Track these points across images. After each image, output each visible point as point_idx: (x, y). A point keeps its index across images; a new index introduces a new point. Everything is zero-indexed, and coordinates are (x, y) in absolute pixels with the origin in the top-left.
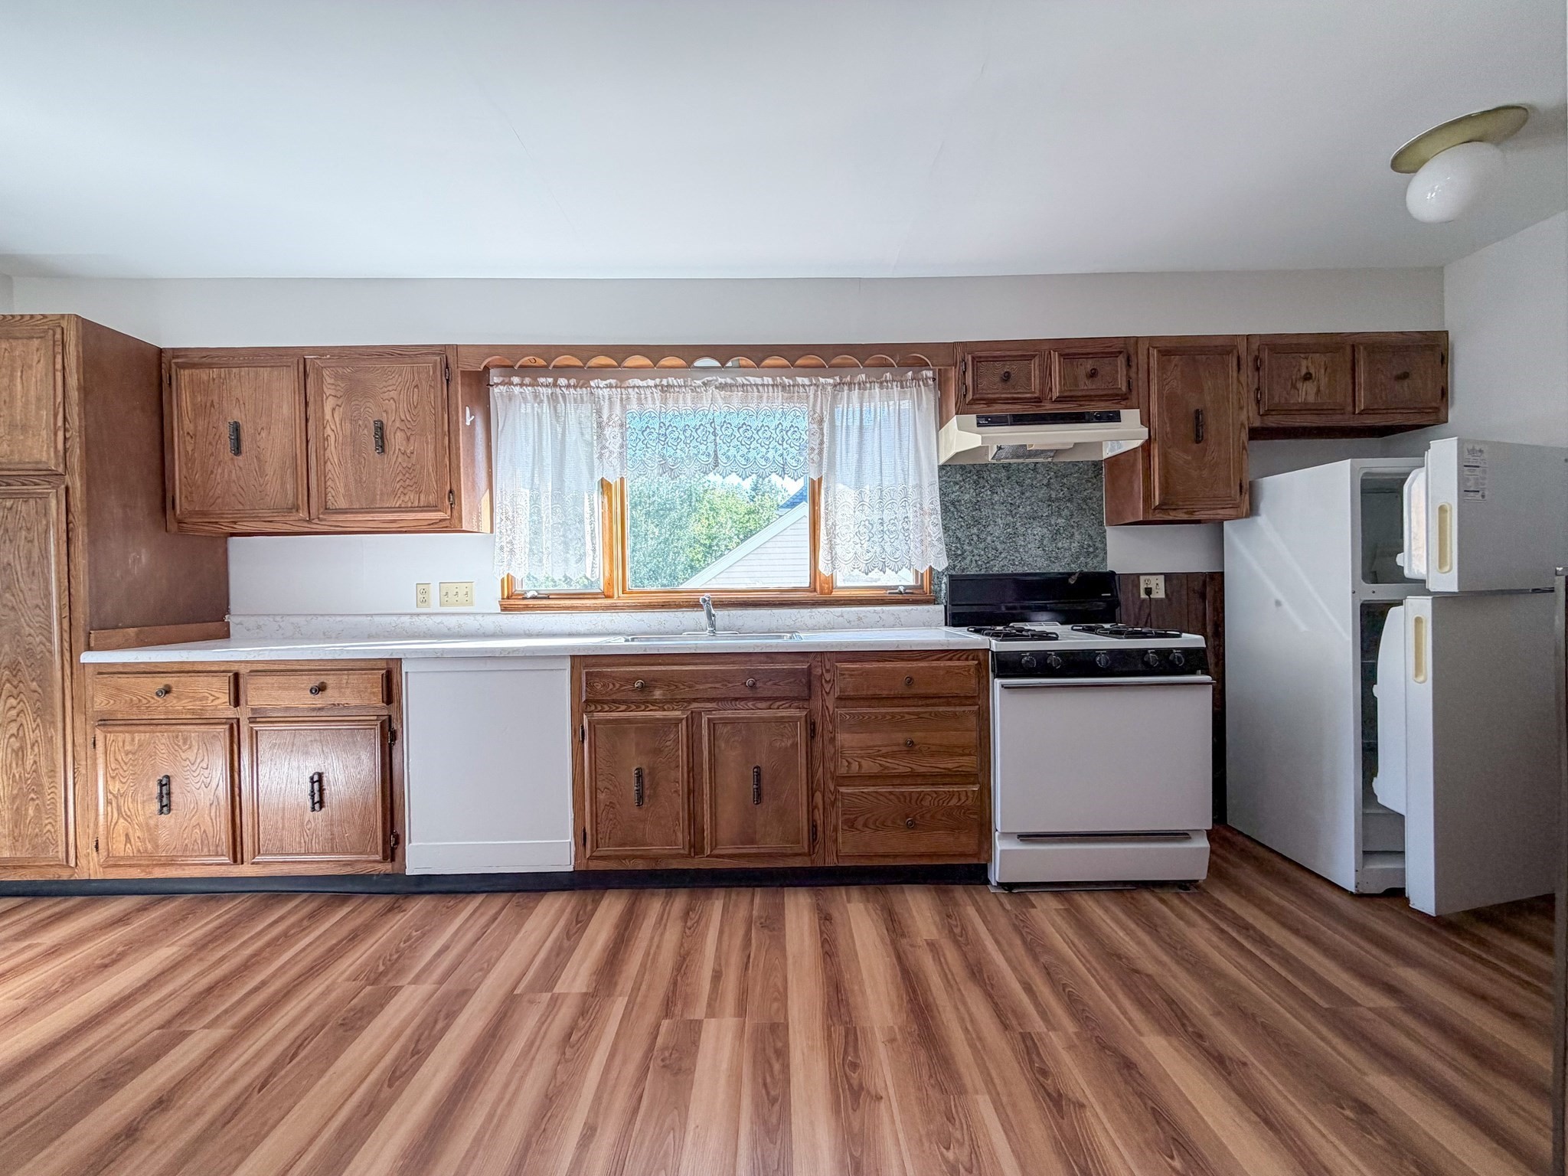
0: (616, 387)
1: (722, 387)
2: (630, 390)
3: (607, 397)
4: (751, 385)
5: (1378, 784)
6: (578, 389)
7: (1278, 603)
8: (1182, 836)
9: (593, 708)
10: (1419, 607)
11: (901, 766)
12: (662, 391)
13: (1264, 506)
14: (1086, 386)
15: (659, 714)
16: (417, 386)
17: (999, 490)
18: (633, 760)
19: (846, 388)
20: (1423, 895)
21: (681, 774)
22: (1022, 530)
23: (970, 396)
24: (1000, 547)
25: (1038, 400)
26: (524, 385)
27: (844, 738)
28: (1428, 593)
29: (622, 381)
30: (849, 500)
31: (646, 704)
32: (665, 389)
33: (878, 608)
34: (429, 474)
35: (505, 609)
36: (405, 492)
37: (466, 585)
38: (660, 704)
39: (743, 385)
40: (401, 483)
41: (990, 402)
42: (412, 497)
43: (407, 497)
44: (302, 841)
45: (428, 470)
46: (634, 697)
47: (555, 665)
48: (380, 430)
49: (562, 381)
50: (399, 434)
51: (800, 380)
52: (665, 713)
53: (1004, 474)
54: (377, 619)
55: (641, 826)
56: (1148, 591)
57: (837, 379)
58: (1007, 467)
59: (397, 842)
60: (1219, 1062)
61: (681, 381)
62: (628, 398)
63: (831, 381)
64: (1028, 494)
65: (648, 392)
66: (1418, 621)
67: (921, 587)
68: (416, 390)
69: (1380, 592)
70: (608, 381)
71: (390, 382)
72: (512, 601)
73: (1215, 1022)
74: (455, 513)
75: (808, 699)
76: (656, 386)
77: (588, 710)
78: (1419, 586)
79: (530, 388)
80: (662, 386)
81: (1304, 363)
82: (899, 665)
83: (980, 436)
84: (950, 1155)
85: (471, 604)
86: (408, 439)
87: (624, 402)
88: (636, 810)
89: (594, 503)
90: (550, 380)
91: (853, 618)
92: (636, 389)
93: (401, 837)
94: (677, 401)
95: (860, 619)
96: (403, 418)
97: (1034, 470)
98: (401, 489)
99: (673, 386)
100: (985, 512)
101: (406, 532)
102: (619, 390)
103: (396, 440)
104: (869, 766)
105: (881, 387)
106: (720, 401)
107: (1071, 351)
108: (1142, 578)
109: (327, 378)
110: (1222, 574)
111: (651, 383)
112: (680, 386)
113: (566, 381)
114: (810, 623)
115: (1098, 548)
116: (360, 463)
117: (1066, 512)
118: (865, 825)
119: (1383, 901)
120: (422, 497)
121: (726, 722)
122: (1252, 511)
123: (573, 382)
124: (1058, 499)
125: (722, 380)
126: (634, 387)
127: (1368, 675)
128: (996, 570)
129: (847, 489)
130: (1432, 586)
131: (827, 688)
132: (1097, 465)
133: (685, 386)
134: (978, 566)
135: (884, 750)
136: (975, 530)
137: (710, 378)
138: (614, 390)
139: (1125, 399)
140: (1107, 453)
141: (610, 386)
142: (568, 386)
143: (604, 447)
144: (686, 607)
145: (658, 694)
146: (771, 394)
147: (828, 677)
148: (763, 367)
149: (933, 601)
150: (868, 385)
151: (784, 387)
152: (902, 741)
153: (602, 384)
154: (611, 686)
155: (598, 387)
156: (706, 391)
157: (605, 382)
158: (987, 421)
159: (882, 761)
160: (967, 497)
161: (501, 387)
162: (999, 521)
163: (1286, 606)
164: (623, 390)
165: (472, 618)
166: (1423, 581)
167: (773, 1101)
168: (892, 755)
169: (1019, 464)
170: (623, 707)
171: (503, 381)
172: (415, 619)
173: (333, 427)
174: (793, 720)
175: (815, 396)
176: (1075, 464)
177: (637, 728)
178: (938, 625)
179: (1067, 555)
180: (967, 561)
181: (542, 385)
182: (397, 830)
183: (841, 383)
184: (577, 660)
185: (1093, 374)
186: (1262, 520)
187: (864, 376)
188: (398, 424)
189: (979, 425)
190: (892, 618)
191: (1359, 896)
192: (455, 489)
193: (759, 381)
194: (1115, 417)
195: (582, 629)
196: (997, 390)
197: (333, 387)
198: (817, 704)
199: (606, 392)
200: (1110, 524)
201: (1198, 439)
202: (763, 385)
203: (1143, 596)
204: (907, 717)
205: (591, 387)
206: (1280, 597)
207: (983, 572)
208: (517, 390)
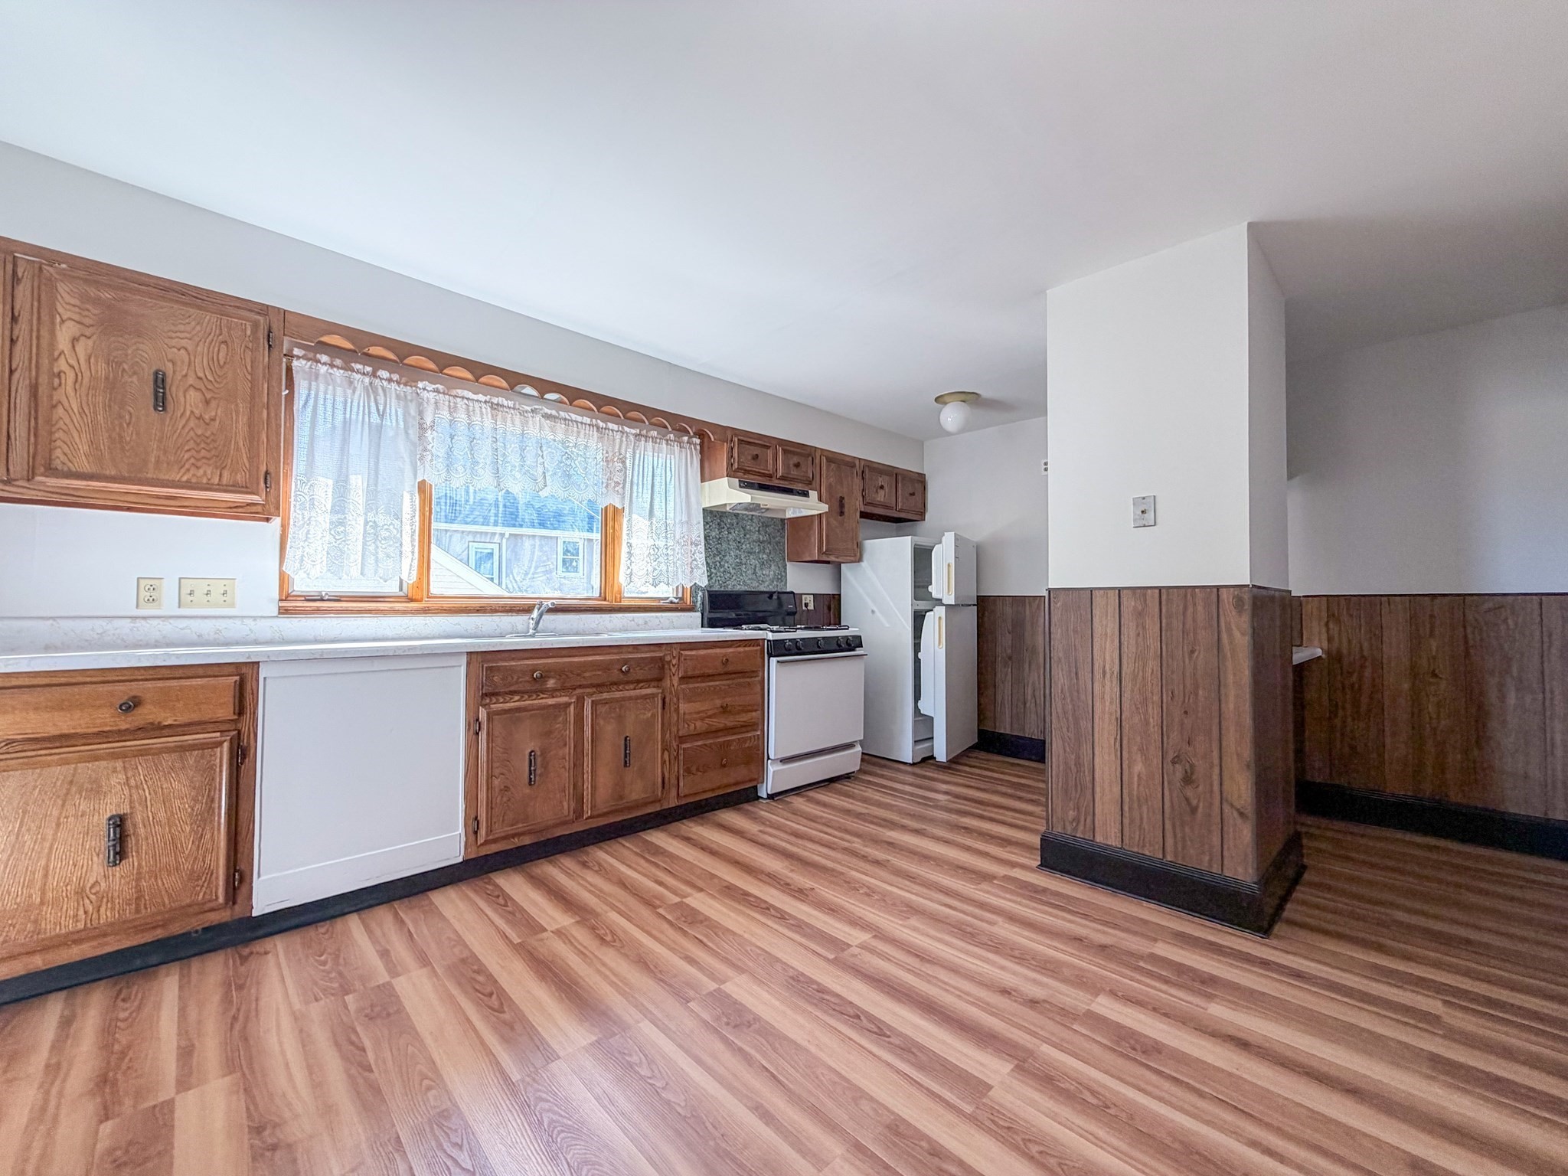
0: (444, 393)
1: (547, 416)
2: (459, 400)
3: (433, 401)
4: (572, 421)
5: (920, 704)
6: (402, 386)
7: (873, 612)
8: (850, 746)
9: (488, 701)
10: (940, 611)
11: (719, 722)
12: (492, 408)
13: (866, 556)
14: (794, 472)
15: (551, 701)
16: (225, 342)
17: (732, 531)
18: (527, 742)
19: (643, 439)
20: (941, 754)
21: (568, 751)
22: (744, 561)
23: (736, 466)
24: (732, 571)
25: (770, 476)
26: (335, 366)
27: (684, 707)
28: (944, 605)
29: (448, 389)
30: (643, 527)
31: (538, 692)
32: (495, 407)
33: (659, 614)
34: (237, 449)
35: (284, 611)
36: (199, 464)
37: (225, 582)
38: (553, 693)
39: (565, 419)
40: (193, 453)
41: (747, 472)
42: (209, 472)
43: (201, 472)
44: (81, 912)
45: (237, 443)
46: (528, 687)
47: (452, 662)
48: (160, 381)
49: (384, 374)
50: (192, 393)
51: (610, 425)
52: (555, 699)
53: (735, 521)
54: (63, 623)
55: (532, 804)
56: (806, 605)
57: (638, 431)
58: (737, 515)
59: (241, 881)
60: (917, 832)
61: (511, 404)
62: (455, 407)
63: (633, 431)
64: (748, 536)
65: (477, 405)
66: (940, 618)
67: (681, 599)
68: (223, 346)
69: (922, 605)
70: (438, 386)
71: (182, 328)
72: (290, 604)
73: (904, 821)
74: (272, 499)
75: (660, 680)
76: (485, 402)
77: (484, 702)
78: (939, 602)
79: (342, 371)
80: (492, 403)
81: (880, 479)
82: (718, 651)
83: (750, 496)
84: (861, 892)
85: (232, 605)
86: (207, 402)
87: (453, 410)
88: (527, 791)
89: (409, 503)
90: (368, 369)
91: (641, 622)
92: (465, 401)
93: (248, 873)
94: (504, 420)
95: (646, 623)
96: (201, 375)
97: (751, 520)
98: (192, 460)
99: (502, 406)
100: (724, 546)
101: (129, 509)
102: (447, 397)
103: (187, 400)
104: (700, 726)
105: (667, 444)
106: (547, 428)
107: (790, 448)
108: (804, 596)
109: (65, 295)
110: (840, 595)
111: (481, 397)
112: (509, 408)
113: (388, 375)
114: (610, 626)
115: (782, 577)
116: (121, 417)
117: (767, 551)
118: (698, 770)
119: (922, 764)
120: (226, 474)
121: (606, 702)
122: (860, 560)
123: (395, 377)
124: (763, 542)
125: (549, 412)
126: (463, 398)
127: (917, 647)
128: (730, 588)
129: (641, 519)
130: (944, 602)
131: (674, 670)
132: (783, 520)
133: (514, 409)
134: (720, 584)
135: (710, 713)
136: (718, 558)
137: (536, 407)
138: (441, 395)
139: (810, 483)
140: (789, 514)
141: (437, 391)
142: (390, 380)
143: (425, 450)
144: (501, 612)
145: (551, 683)
146: (587, 432)
147: (674, 662)
148: (603, 412)
149: (692, 609)
150: (658, 440)
151: (598, 428)
152: (719, 705)
153: (430, 387)
154: (510, 678)
155: (424, 389)
156: (533, 417)
157: (434, 386)
158: (746, 485)
159: (707, 721)
160: (714, 534)
161: (304, 362)
162: (732, 553)
163: (878, 613)
164: (451, 398)
165: (238, 622)
166: (941, 600)
167: (768, 909)
168: (713, 716)
169: (743, 515)
170: (517, 698)
171: (305, 355)
172: (139, 623)
173: (73, 362)
174: (653, 696)
175: (621, 441)
176: (773, 519)
177: (531, 716)
178: (697, 627)
179: (768, 579)
180: (713, 581)
181: (358, 372)
182: (242, 866)
183: (640, 435)
184: (474, 657)
185: (797, 465)
186: (864, 564)
187: (656, 433)
188: (191, 380)
189: (740, 486)
190: (668, 622)
191: (914, 764)
192: (272, 470)
193: (579, 419)
194: (806, 494)
195: (390, 633)
196: (749, 465)
197: (77, 310)
198: (667, 683)
199: (432, 395)
200: (790, 560)
201: (842, 513)
202: (582, 423)
203: (804, 608)
204: (723, 687)
205: (417, 387)
206: (875, 609)
207: (722, 589)
208: (323, 369)
